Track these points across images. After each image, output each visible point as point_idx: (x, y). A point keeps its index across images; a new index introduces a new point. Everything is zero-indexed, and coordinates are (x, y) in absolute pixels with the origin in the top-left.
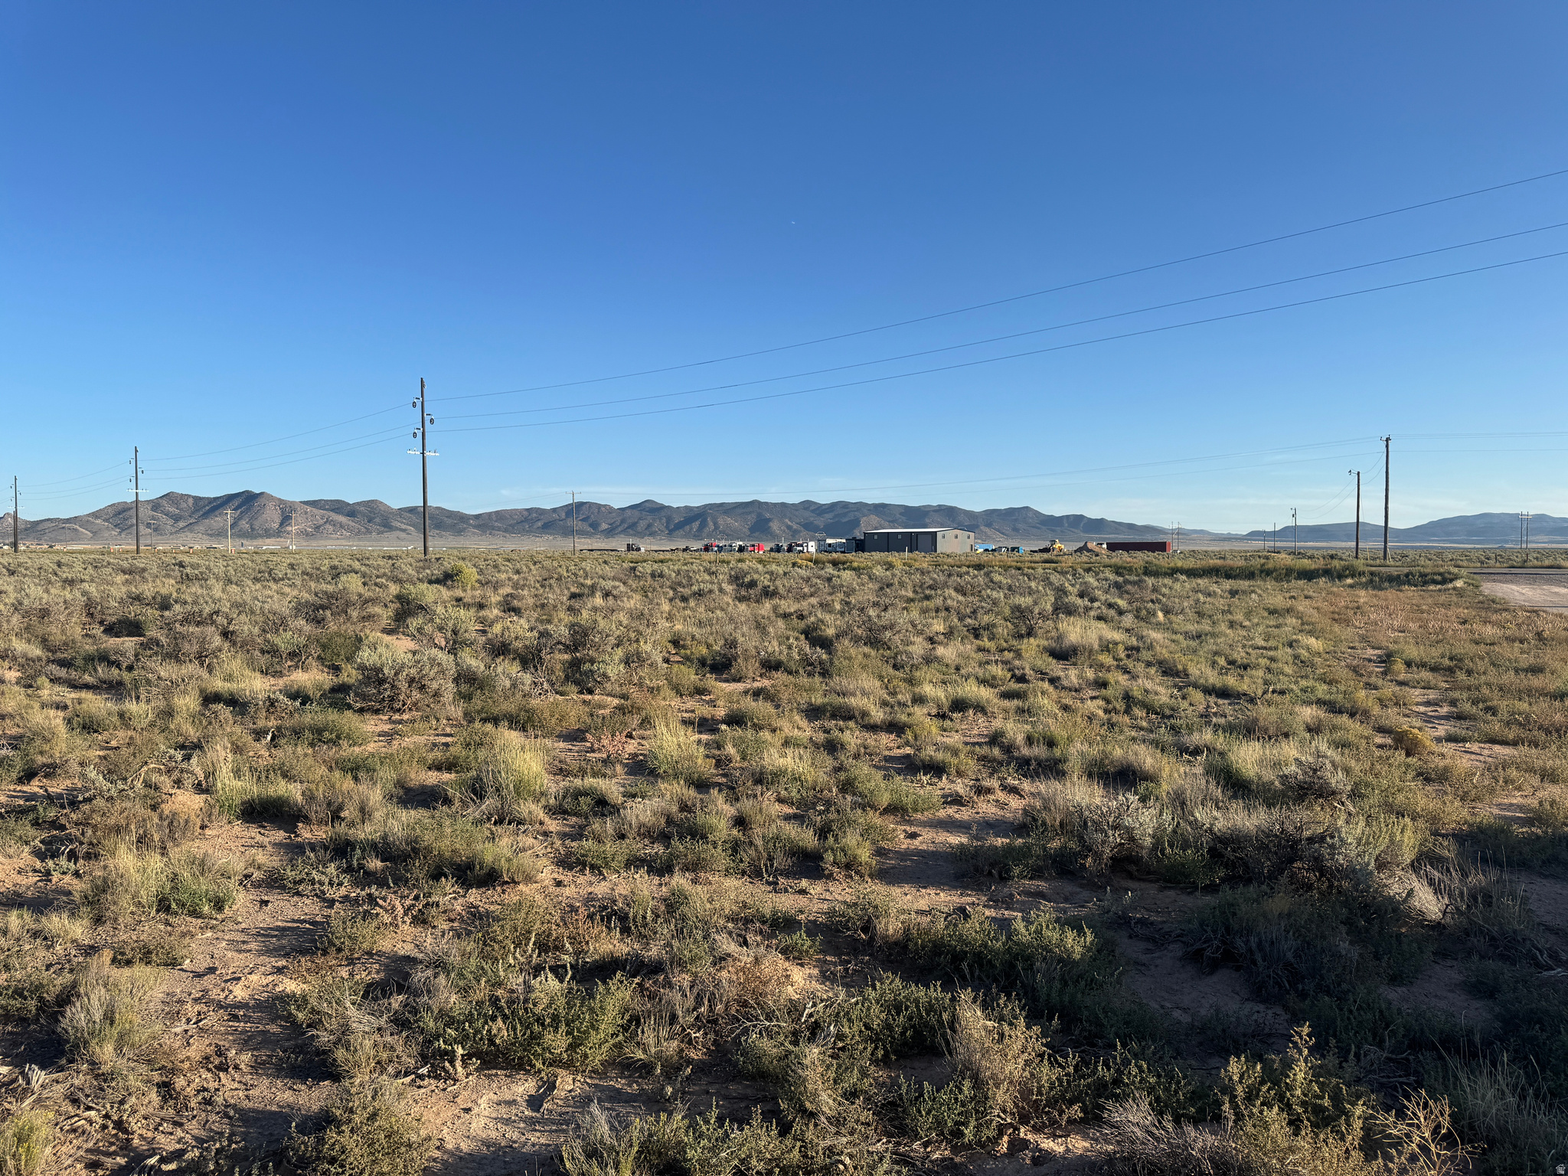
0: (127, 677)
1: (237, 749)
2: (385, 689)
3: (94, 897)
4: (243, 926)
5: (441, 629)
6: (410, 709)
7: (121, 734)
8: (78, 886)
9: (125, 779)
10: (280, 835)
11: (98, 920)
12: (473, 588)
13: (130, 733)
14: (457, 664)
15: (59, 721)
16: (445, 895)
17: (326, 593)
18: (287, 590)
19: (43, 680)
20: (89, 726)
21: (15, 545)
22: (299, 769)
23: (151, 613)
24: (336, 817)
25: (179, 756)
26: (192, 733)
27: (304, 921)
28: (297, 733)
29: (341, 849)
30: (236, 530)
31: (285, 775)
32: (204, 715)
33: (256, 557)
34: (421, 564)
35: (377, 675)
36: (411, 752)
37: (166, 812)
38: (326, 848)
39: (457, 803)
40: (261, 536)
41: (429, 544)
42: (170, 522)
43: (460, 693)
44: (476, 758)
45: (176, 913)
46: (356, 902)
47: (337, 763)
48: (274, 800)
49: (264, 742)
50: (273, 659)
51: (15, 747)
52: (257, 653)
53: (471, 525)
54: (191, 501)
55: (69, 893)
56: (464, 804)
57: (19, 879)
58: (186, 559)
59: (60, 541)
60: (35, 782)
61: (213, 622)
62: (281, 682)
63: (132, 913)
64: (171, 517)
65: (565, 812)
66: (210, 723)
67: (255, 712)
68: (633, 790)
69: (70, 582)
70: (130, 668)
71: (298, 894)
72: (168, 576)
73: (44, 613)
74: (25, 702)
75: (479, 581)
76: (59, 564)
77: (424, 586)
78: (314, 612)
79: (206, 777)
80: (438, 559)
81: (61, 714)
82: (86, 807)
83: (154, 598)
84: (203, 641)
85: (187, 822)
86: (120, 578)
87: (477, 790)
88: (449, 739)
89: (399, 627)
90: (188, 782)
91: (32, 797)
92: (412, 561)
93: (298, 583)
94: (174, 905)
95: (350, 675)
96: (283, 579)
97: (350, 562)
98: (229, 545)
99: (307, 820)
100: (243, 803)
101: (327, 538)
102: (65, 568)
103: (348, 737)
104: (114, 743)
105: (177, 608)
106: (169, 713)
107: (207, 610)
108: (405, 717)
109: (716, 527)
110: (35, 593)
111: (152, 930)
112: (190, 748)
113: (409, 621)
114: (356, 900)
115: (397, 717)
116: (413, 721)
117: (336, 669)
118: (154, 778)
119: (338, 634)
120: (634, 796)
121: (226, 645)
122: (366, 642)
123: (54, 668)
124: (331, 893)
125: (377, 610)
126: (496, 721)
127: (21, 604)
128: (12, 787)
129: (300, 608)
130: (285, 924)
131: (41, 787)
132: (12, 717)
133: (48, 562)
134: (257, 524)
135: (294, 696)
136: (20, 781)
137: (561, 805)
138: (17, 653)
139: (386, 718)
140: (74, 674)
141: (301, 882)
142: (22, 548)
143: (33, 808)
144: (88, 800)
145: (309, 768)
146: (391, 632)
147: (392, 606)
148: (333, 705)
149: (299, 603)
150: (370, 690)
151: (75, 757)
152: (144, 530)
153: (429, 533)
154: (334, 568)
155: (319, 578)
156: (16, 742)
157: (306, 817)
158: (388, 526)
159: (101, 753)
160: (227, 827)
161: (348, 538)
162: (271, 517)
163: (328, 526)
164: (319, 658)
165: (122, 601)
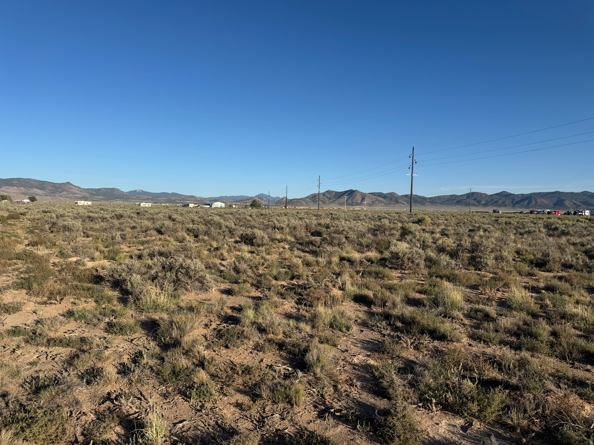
0: (318, 249)
1: (351, 277)
2: (399, 261)
3: (312, 319)
4: (356, 337)
5: (418, 240)
6: (408, 269)
7: (317, 268)
8: (308, 315)
9: (319, 282)
10: (366, 308)
11: (313, 327)
12: (429, 226)
13: (319, 268)
14: (426, 254)
15: (300, 262)
16: (425, 340)
17: (378, 225)
18: (364, 224)
19: (295, 249)
20: (308, 264)
21: (286, 207)
22: (372, 286)
23: (324, 229)
24: (385, 305)
25: (335, 277)
26: (337, 270)
27: (375, 340)
28: (370, 273)
29: (387, 317)
30: (347, 202)
31: (367, 288)
32: (340, 264)
33: (354, 212)
35: (397, 256)
36: (410, 285)
37: (332, 295)
38: (382, 316)
39: (428, 307)
40: (355, 205)
41: (412, 208)
42: (328, 200)
43: (426, 265)
44: (434, 291)
45: (335, 329)
46: (392, 337)
47: (384, 286)
48: (364, 296)
49: (359, 275)
50: (361, 248)
51: (289, 269)
52: (356, 245)
53: (428, 201)
54: (334, 193)
55: (305, 317)
56: (431, 308)
57: (292, 310)
58: (333, 212)
59: (297, 206)
60: (294, 280)
61: (343, 234)
62: (364, 255)
63: (322, 326)
64: (328, 198)
65: (471, 317)
66: (342, 267)
67: (356, 265)
68: (501, 313)
69: (301, 219)
70: (319, 247)
71: (372, 330)
72: (328, 218)
73: (295, 228)
74: (291, 255)
75: (431, 223)
76: (298, 213)
77: (411, 224)
78: (374, 231)
79: (342, 285)
80: (415, 214)
81: (301, 260)
82: (308, 290)
83: (324, 224)
84: (340, 239)
85: (338, 299)
86: (314, 218)
87: (436, 303)
88: (423, 282)
89: (402, 239)
90: (337, 286)
91: (293, 285)
92: (406, 215)
93: (368, 221)
94: (334, 326)
95: (387, 254)
96: (362, 220)
97: (384, 215)
98: (345, 208)
100: (354, 295)
101: (376, 206)
102: (299, 214)
103: (387, 277)
104: (315, 270)
105: (332, 228)
106: (330, 262)
107: (341, 229)
108: (406, 272)
109: (536, 203)
110: (294, 222)
111: (328, 333)
112: (338, 275)
113: (406, 236)
115: (403, 271)
116: (409, 274)
117: (381, 252)
118: (327, 283)
119: (382, 240)
120: (501, 315)
121: (347, 241)
122: (392, 243)
123: (298, 245)
124: (384, 332)
125: (394, 232)
126: (441, 277)
127: (289, 225)
128: (288, 281)
129: (369, 230)
130: (369, 340)
131: (297, 282)
132: (288, 259)
133: (295, 212)
134: (354, 201)
135: (369, 260)
136: (290, 279)
137: (469, 314)
138: (288, 240)
139: (399, 271)
140: (303, 248)
141: (374, 326)
142: (287, 208)
143: (295, 288)
144: (309, 288)
145: (375, 286)
146: (400, 240)
147: (400, 231)
148: (381, 265)
149: (369, 228)
150: (394, 261)
151: (305, 274)
152: (320, 203)
153: (412, 204)
154: (379, 216)
155: (374, 220)
156: (289, 267)
157: (374, 303)
158: (397, 202)
159: (311, 273)
160: (349, 303)
161: (383, 206)
162: (359, 198)
163: (376, 202)
164: (376, 248)
165: (315, 225)
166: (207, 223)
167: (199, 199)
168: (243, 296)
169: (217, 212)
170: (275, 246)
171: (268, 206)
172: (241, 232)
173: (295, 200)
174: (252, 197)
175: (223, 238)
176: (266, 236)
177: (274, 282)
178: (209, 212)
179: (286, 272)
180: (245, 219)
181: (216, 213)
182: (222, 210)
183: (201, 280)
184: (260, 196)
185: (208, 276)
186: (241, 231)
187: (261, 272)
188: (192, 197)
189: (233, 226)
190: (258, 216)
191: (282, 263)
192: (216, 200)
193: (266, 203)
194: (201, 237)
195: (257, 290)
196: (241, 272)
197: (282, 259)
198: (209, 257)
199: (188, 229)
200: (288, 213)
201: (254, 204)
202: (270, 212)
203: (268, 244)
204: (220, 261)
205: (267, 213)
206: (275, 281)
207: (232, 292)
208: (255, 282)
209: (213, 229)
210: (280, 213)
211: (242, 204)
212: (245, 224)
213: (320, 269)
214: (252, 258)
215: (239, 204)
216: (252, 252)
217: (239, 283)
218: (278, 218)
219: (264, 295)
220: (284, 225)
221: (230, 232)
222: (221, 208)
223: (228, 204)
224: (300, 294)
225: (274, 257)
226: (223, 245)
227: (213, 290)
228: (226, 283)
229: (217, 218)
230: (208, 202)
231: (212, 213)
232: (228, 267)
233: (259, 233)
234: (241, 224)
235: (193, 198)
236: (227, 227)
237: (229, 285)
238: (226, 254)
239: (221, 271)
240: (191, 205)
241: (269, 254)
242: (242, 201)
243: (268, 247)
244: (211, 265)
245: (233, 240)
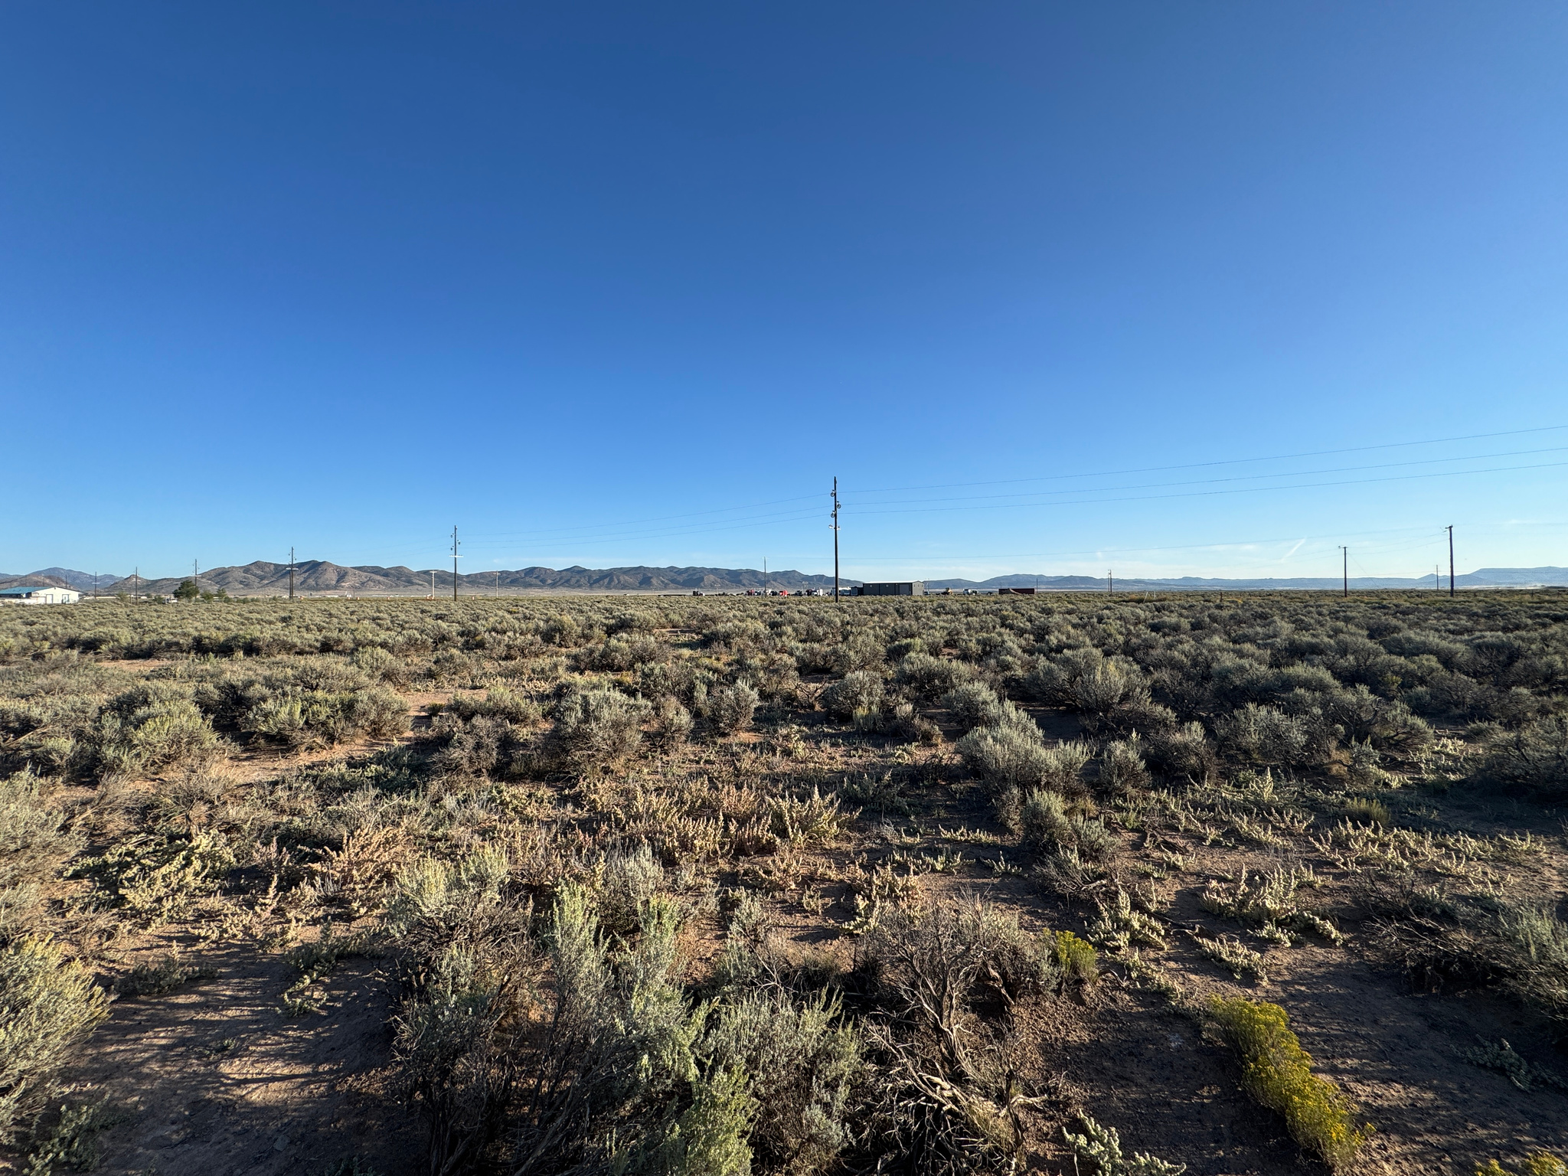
40: (322, 589)
42: (257, 580)
54: (272, 567)
64: (258, 577)
101: (368, 590)
134: (320, 582)
158: (410, 582)
161: (385, 590)
162: (331, 577)
163: (369, 582)
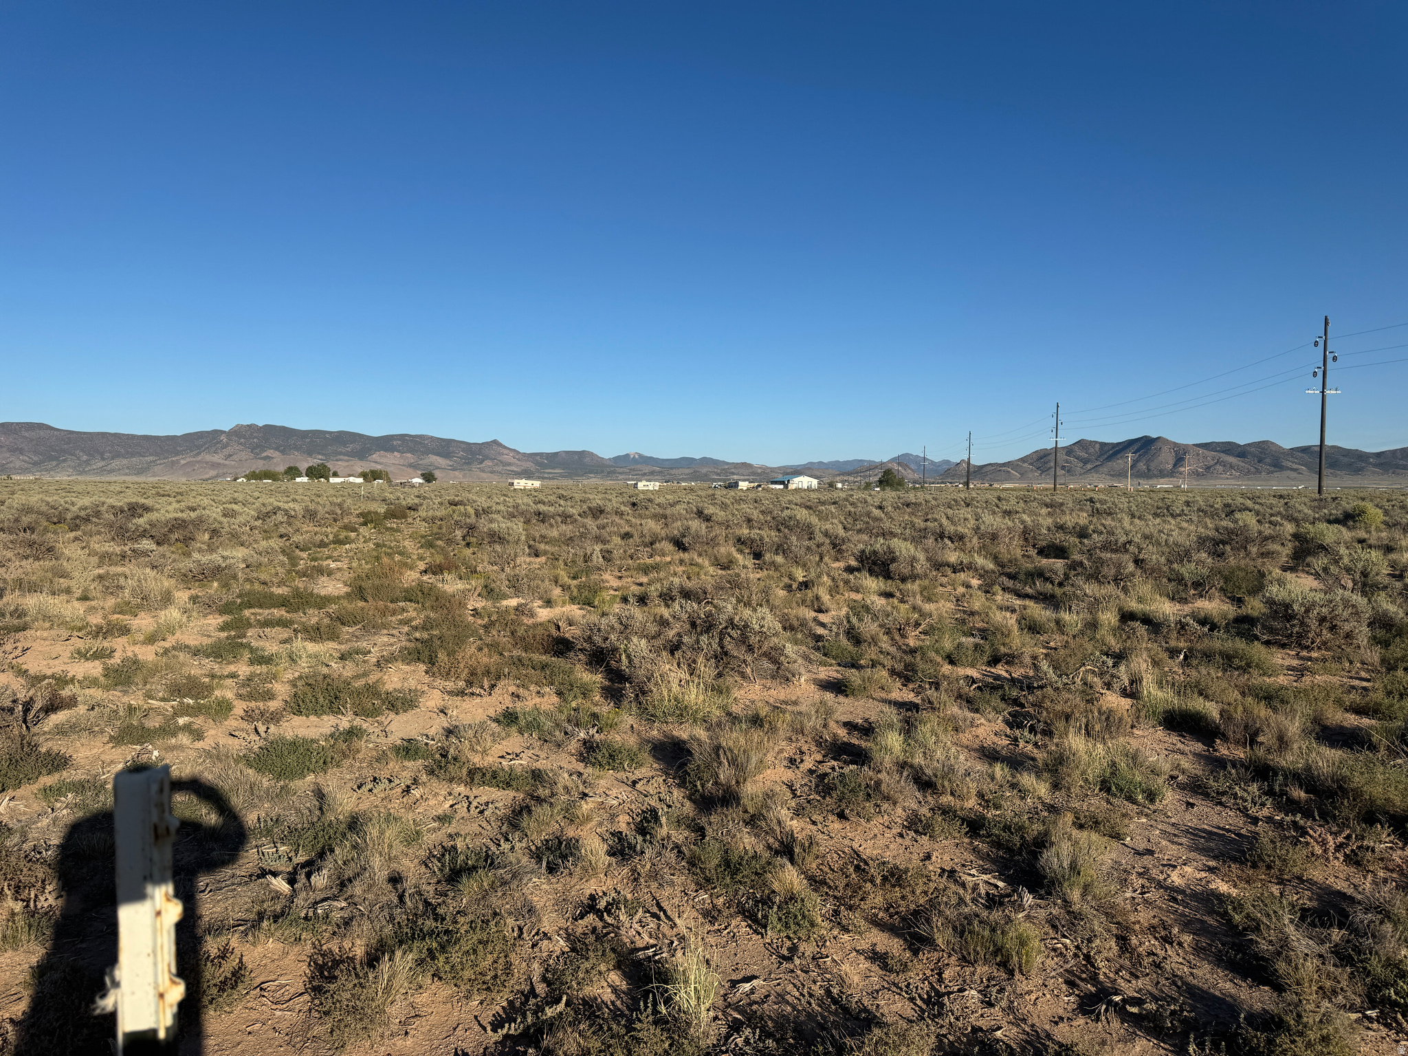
0: (1058, 591)
1: (1156, 663)
2: (1294, 625)
3: (1054, 765)
4: (1173, 820)
5: (1348, 570)
6: (1319, 648)
7: (1058, 637)
8: (1040, 755)
9: (1067, 675)
10: (1199, 747)
11: (1056, 786)
12: (1378, 530)
13: (1066, 638)
14: (1373, 608)
15: (1013, 621)
16: (1380, 842)
17: (1227, 528)
18: (1185, 525)
19: (997, 588)
20: (1033, 628)
21: (967, 484)
22: (1214, 688)
23: (1074, 540)
24: (1253, 742)
25: (1110, 662)
26: (1114, 644)
27: (1228, 831)
28: (1208, 656)
29: (1262, 772)
30: (1135, 470)
31: (1201, 694)
32: (1123, 630)
33: (1153, 495)
34: (1316, 504)
35: (1286, 610)
36: (1327, 691)
37: (1104, 708)
38: (1247, 768)
39: (1383, 752)
40: (1156, 476)
41: (1324, 483)
42: (1080, 464)
43: (1374, 638)
44: (1402, 708)
45: (1116, 795)
46: (1280, 824)
47: (1249, 690)
48: (1193, 715)
49: (1177, 661)
50: (1180, 588)
51: (984, 638)
52: (1165, 580)
53: (1371, 463)
54: (1097, 446)
55: (1033, 759)
56: (1393, 754)
57: (996, 739)
58: (1096, 496)
59: (998, 481)
60: (999, 666)
61: (1127, 551)
62: (1187, 609)
63: (1081, 786)
64: (1081, 461)
66: (1129, 638)
67: (1168, 633)
69: (1008, 513)
70: (1061, 584)
71: (1221, 804)
72: (1081, 510)
73: (994, 537)
74: (987, 604)
75: (1385, 523)
76: (999, 499)
77: (1323, 526)
78: (1216, 545)
79: (1132, 682)
80: (1334, 499)
81: (1015, 616)
82: (1039, 693)
83: (1074, 528)
84: (1119, 566)
85: (1121, 720)
86: (1044, 511)
88: (1365, 684)
89: (1298, 565)
90: (1116, 687)
91: (997, 677)
92: (1307, 500)
93: (1195, 518)
94: (1113, 788)
95: (1255, 606)
96: (1180, 515)
97: (1241, 500)
98: (1129, 485)
99: (1225, 738)
100: (1165, 712)
101: (1216, 478)
102: (1004, 502)
103: (1257, 666)
104: (1052, 644)
105: (1095, 536)
106: (1093, 625)
107: (1123, 539)
108: (1314, 655)
110: (992, 521)
111: (1096, 803)
112: (1119, 657)
113: (1309, 559)
114: (1281, 823)
115: (1304, 653)
116: (1324, 660)
117: (1239, 602)
118: (1090, 678)
119: (1239, 568)
121: (1139, 572)
122: (1269, 578)
123: (1004, 579)
124: (1253, 811)
125: (1277, 547)
127: (978, 528)
128: (984, 668)
129: (1202, 541)
130: (1211, 829)
131: (1007, 671)
132: (979, 614)
133: (991, 497)
134: (1153, 466)
135: (1203, 622)
136: (989, 664)
138: (978, 566)
139: (1294, 653)
140: (1019, 586)
141: (1224, 793)
142: (972, 486)
143: (1002, 687)
144: (1041, 687)
145: (1223, 691)
146: (1293, 569)
147: (1290, 545)
148: (1240, 634)
149: (1200, 538)
150: (1276, 624)
151: (1028, 651)
152: (1060, 472)
153: (1324, 472)
154: (1227, 505)
155: (1214, 515)
156: (984, 634)
157: (1224, 735)
158: (1277, 466)
159: (1044, 651)
160: (1151, 730)
161: (1238, 478)
162: (1166, 459)
163: (1218, 467)
164: (1222, 589)
165: (1049, 529)
166: (781, 525)
167: (759, 471)
168: (873, 699)
169: (802, 500)
170: (944, 580)
171: (921, 485)
172: (861, 546)
173: (990, 468)
174: (882, 463)
175: (817, 559)
176: (921, 556)
177: (946, 669)
178: (784, 501)
179: (976, 646)
180: (868, 514)
181: (799, 501)
182: (813, 495)
183: (774, 656)
184: (903, 460)
185: (790, 649)
186: (859, 543)
187: (912, 642)
188: (745, 465)
189: (841, 532)
190: (898, 508)
191: (963, 622)
192: (798, 471)
193: (916, 476)
194: (768, 557)
195: (906, 685)
196: (865, 641)
197: (964, 612)
198: (787, 603)
199: (739, 540)
200: (973, 499)
201: (888, 479)
202: (929, 497)
203: (926, 575)
204: (813, 614)
205: (921, 500)
206: (950, 667)
207: (846, 686)
208: (899, 667)
209: (794, 538)
210: (954, 500)
211: (859, 479)
212: (867, 528)
213: (1067, 642)
214: (889, 608)
215: (851, 479)
216: (888, 595)
217: (862, 667)
218: (950, 512)
219: (923, 700)
220: (966, 531)
221: (834, 546)
222: (809, 489)
223: (826, 480)
224: (1016, 702)
225: (942, 608)
226: (819, 576)
227: (802, 680)
228: (831, 665)
229: (802, 514)
230: (780, 478)
231: (790, 502)
232: (834, 628)
233: (903, 548)
234: (858, 527)
235: (745, 469)
236: (826, 534)
237: (837, 671)
238: (826, 598)
239: (819, 638)
240: (743, 485)
241: (929, 600)
242: (857, 473)
243: (926, 582)
244: (796, 623)
245: (842, 564)
